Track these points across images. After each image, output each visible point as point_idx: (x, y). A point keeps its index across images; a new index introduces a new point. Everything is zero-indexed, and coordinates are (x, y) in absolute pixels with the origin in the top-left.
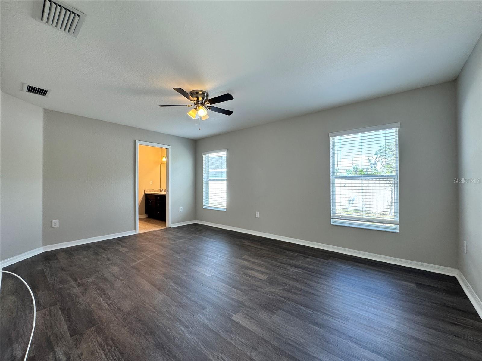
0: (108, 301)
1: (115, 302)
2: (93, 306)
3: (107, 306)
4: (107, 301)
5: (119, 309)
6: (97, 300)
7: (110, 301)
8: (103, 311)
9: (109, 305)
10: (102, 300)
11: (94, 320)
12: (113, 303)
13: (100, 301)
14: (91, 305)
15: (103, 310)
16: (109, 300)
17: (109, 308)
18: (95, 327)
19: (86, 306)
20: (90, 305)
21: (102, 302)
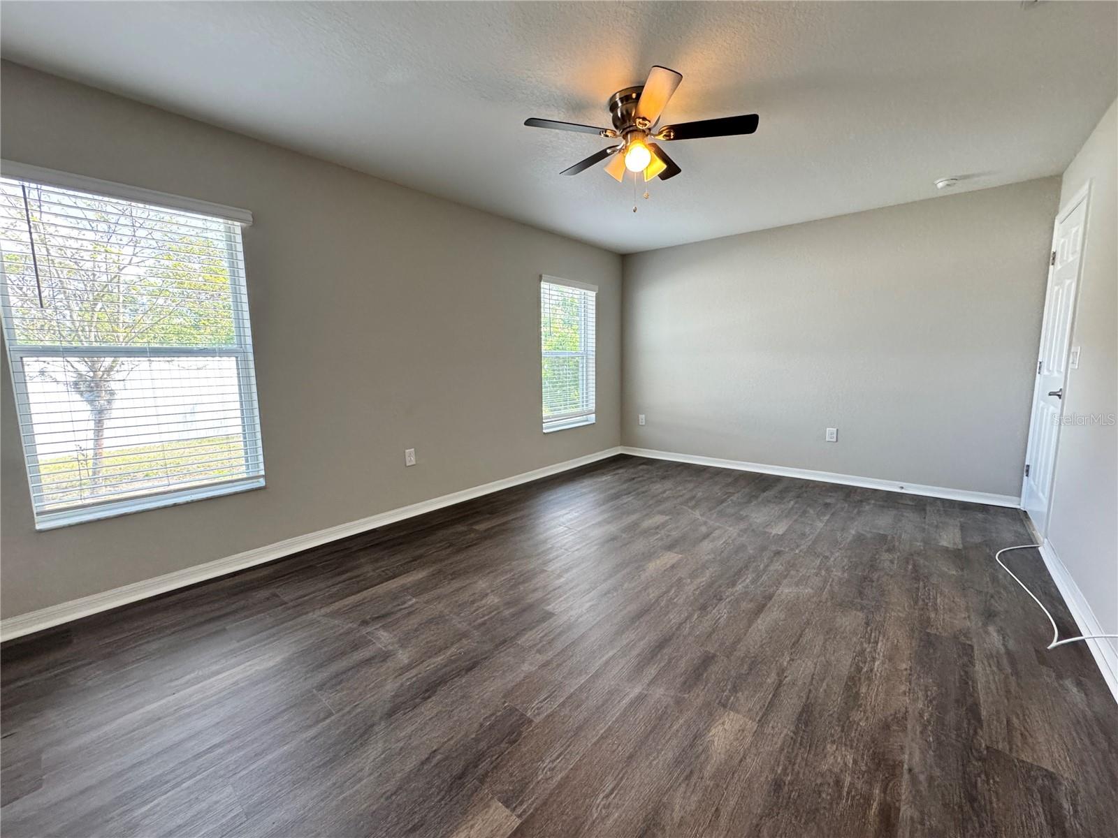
0: (868, 650)
1: (861, 637)
2: (904, 666)
3: (880, 644)
4: (871, 652)
5: (867, 624)
6: (886, 669)
7: (865, 645)
8: (896, 641)
9: (877, 643)
10: (877, 663)
11: (921, 640)
12: (864, 640)
13: (883, 663)
14: (906, 669)
15: (893, 643)
16: (863, 651)
17: (881, 638)
18: (928, 631)
19: (919, 677)
20: (909, 671)
21: (881, 658)
